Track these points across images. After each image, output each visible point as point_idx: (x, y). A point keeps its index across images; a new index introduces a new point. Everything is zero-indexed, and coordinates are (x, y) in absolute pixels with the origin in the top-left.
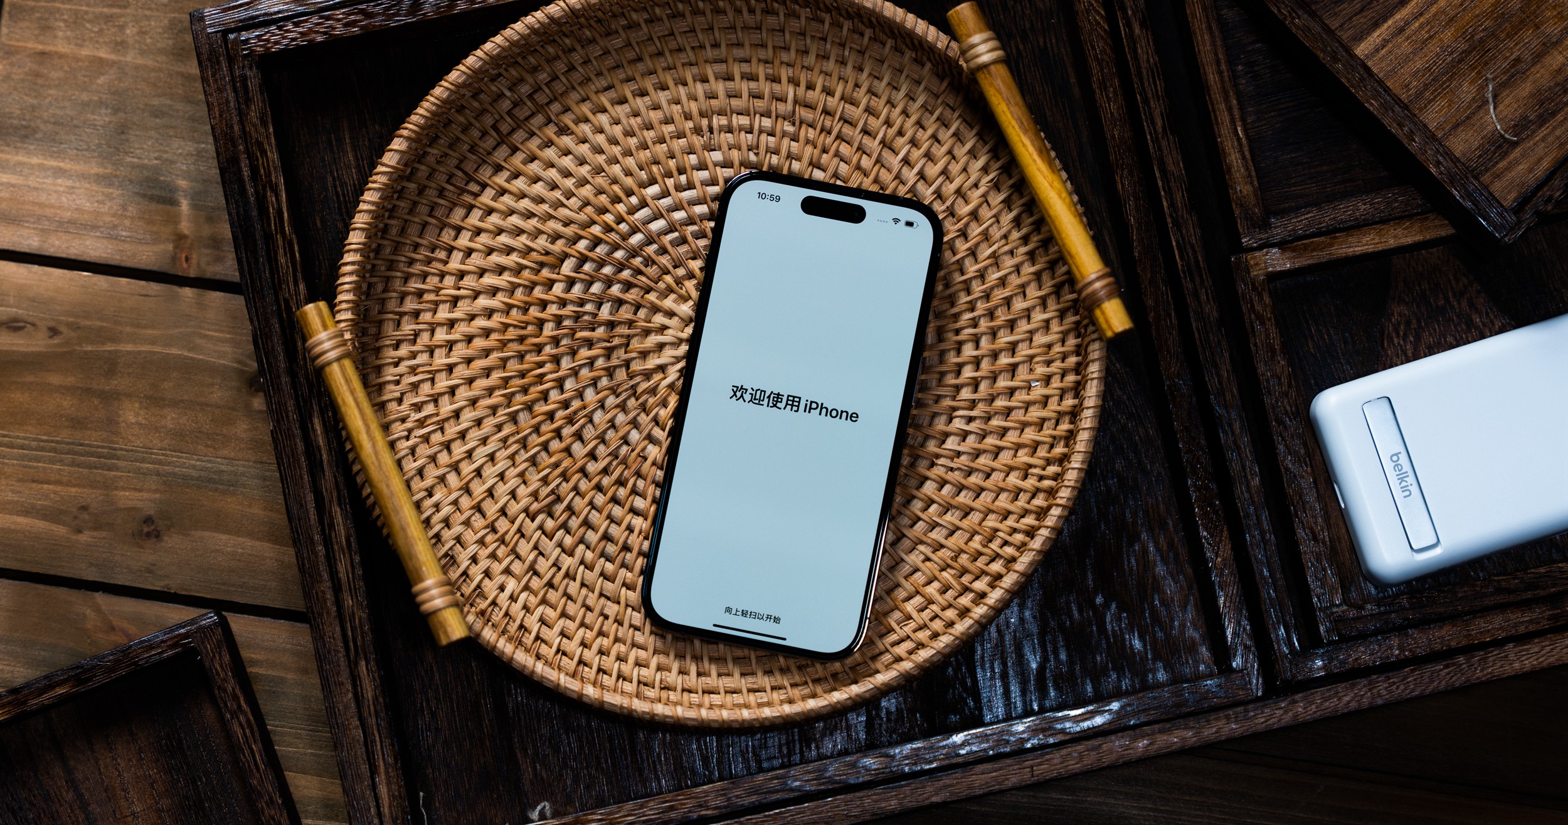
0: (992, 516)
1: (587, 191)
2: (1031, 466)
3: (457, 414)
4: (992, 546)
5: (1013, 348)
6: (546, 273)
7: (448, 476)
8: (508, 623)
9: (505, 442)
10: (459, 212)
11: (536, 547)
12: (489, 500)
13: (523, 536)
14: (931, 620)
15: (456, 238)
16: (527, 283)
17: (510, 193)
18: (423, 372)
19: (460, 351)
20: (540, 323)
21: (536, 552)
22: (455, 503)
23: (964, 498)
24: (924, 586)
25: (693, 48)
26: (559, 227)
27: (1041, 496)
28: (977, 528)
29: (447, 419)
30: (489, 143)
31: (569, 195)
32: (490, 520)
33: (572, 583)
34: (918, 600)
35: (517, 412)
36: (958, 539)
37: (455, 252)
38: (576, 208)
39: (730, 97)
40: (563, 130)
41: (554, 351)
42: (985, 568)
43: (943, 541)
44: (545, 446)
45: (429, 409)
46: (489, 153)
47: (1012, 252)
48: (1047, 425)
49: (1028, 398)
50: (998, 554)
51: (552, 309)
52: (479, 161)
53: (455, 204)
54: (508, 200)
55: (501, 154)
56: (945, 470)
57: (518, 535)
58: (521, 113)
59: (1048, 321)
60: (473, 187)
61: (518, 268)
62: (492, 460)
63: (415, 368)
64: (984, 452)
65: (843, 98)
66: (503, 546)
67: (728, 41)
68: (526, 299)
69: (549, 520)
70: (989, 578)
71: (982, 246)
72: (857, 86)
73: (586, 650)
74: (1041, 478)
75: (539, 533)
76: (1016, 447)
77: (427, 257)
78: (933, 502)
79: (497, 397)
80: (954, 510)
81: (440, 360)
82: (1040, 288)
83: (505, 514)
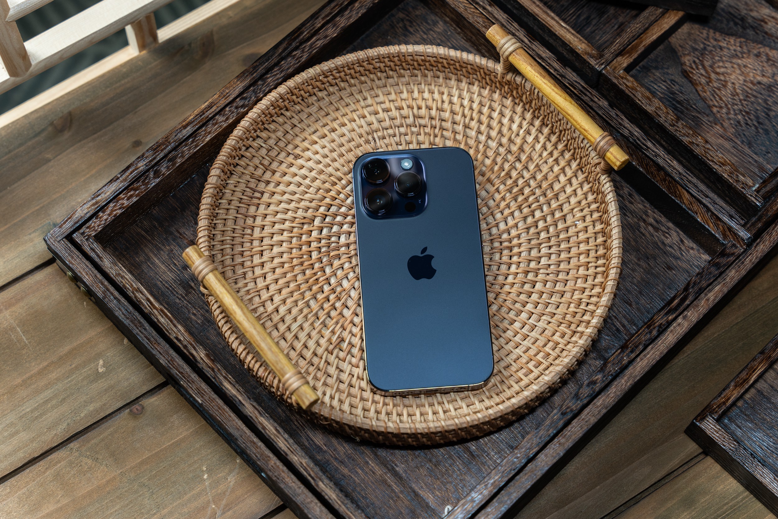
0: (576, 292)
1: (318, 183)
2: (589, 263)
3: (277, 310)
4: (581, 307)
5: (561, 208)
6: (306, 227)
7: (280, 342)
9: (307, 318)
10: (252, 209)
11: (337, 368)
12: (305, 350)
15: (254, 221)
16: (298, 235)
17: (278, 193)
18: (253, 292)
19: (270, 277)
20: (310, 253)
21: (338, 370)
23: (559, 287)
24: (552, 336)
25: (354, 103)
26: (308, 204)
27: (599, 276)
28: (571, 300)
29: (273, 313)
30: (260, 172)
31: (309, 187)
32: (308, 360)
34: (551, 344)
35: (309, 301)
36: (562, 309)
37: (255, 228)
38: (314, 192)
39: (380, 122)
40: (297, 157)
41: (321, 265)
42: (581, 319)
43: (555, 311)
44: (328, 315)
45: (261, 310)
46: (261, 177)
47: (546, 162)
48: (590, 240)
49: (577, 230)
50: (586, 310)
51: (314, 245)
52: (257, 181)
53: (249, 205)
54: (277, 197)
55: (268, 175)
56: (544, 275)
57: (326, 364)
58: (273, 153)
59: (575, 191)
60: (257, 195)
61: (291, 229)
62: (302, 329)
63: (248, 291)
64: (562, 261)
65: (437, 109)
66: (319, 372)
67: (370, 95)
68: (299, 243)
69: (341, 352)
70: (584, 323)
71: (530, 163)
72: (443, 102)
73: (379, 415)
74: (596, 267)
75: (337, 359)
76: (578, 255)
77: (241, 234)
78: (543, 293)
79: (296, 296)
80: (556, 294)
81: (261, 284)
82: (565, 175)
83: (316, 355)
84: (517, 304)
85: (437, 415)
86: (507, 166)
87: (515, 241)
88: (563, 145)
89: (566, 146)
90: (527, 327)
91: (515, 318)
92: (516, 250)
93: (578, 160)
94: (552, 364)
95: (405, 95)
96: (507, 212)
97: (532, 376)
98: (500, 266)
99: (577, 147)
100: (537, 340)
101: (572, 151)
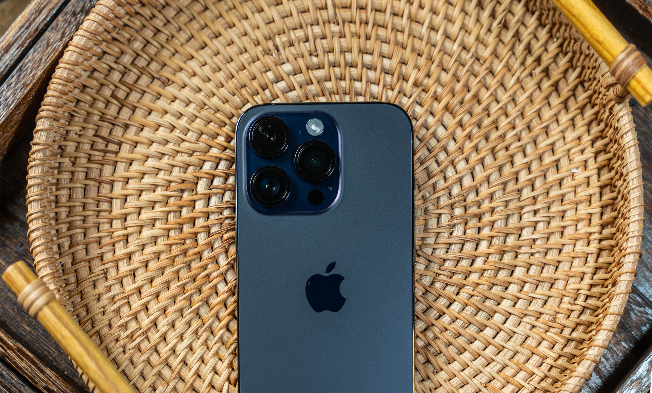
0: (572, 280)
1: (198, 124)
2: (590, 234)
3: (155, 324)
4: (579, 302)
5: (552, 148)
6: (186, 195)
7: (163, 372)
9: (197, 334)
10: (108, 169)
12: (198, 380)
14: (550, 371)
15: (112, 190)
16: (175, 209)
17: (142, 143)
18: (119, 300)
20: (195, 236)
23: (548, 272)
24: (536, 347)
27: (604, 253)
28: (564, 293)
29: (149, 329)
30: (113, 110)
34: (535, 359)
35: (198, 308)
36: (552, 305)
37: (114, 201)
39: (283, 18)
40: (167, 82)
41: (211, 254)
42: (578, 320)
43: (541, 310)
44: (227, 328)
45: (133, 326)
46: (116, 118)
47: (531, 74)
49: (574, 183)
50: (584, 307)
51: (200, 222)
52: (111, 126)
53: (102, 165)
54: (141, 149)
55: (125, 115)
56: (527, 255)
58: (130, 79)
59: (573, 120)
60: (112, 147)
61: (165, 199)
62: (191, 349)
63: (113, 298)
64: (553, 233)
68: (178, 221)
70: (582, 327)
71: (507, 78)
74: (601, 240)
76: (575, 223)
77: (95, 211)
78: (525, 282)
79: (180, 301)
80: (543, 284)
81: (129, 286)
82: (559, 95)
83: (213, 387)
84: (488, 301)
86: (474, 84)
87: (486, 205)
88: (556, 45)
89: (561, 46)
90: (502, 334)
91: (486, 322)
92: (487, 218)
93: (578, 70)
94: (536, 388)
96: (474, 158)
98: (463, 245)
99: (578, 52)
100: (516, 353)
101: (569, 55)
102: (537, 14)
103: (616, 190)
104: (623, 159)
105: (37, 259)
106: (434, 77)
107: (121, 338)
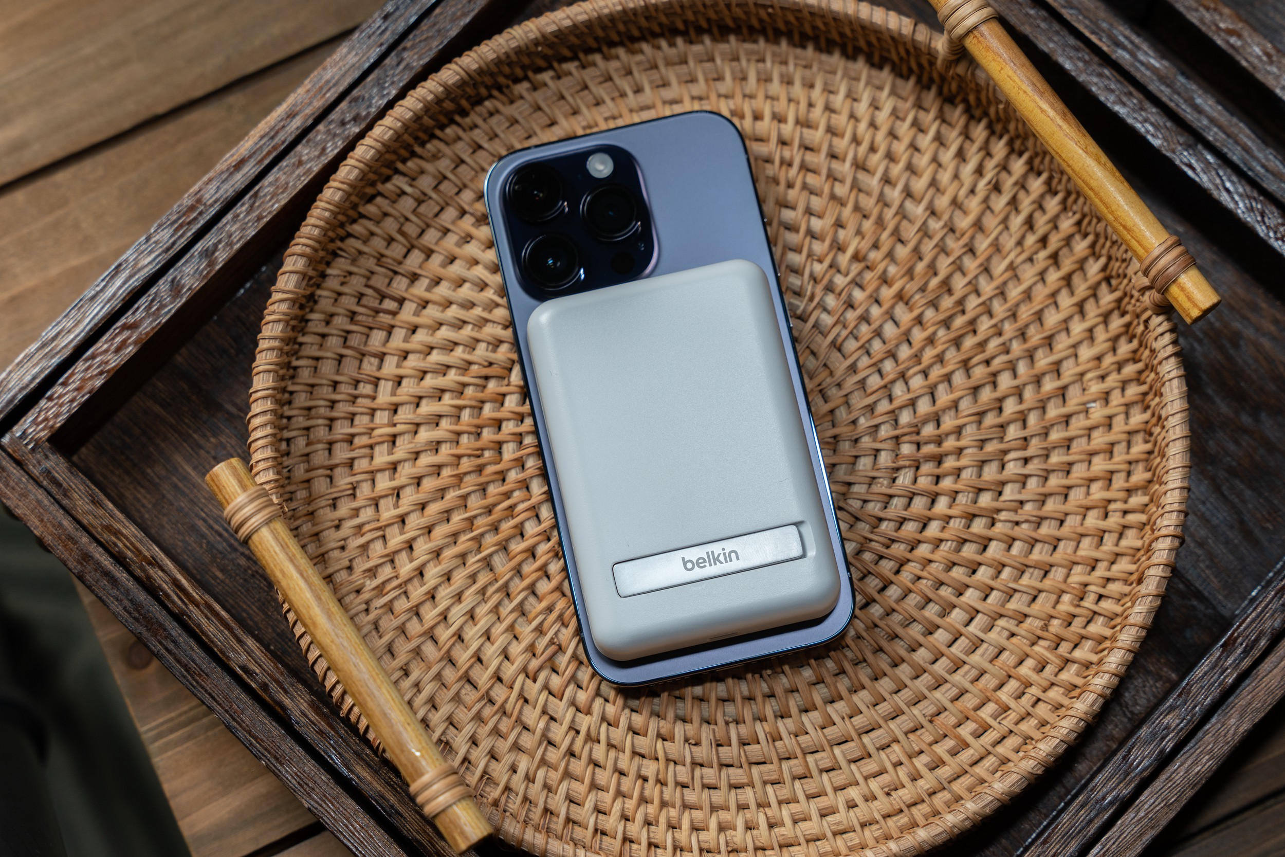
0: (1078, 569)
2: (1109, 501)
3: (420, 573)
4: (1085, 603)
5: (1056, 369)
6: (492, 385)
7: (424, 648)
8: (529, 810)
9: (484, 594)
10: (378, 336)
11: (544, 712)
12: (478, 666)
13: (526, 701)
14: (1034, 705)
15: (380, 368)
16: (473, 403)
17: (435, 303)
18: (370, 531)
19: (409, 497)
20: (498, 446)
21: (546, 718)
22: (438, 676)
23: (1039, 554)
24: (1015, 667)
25: (613, 99)
27: (1131, 534)
28: (1063, 587)
29: (410, 580)
30: (398, 250)
32: (483, 691)
33: (596, 746)
34: (1012, 685)
35: (491, 555)
36: (1043, 604)
37: (382, 383)
41: (521, 476)
42: (1083, 632)
43: (1026, 610)
44: (532, 590)
45: (386, 572)
46: (400, 263)
47: (1030, 260)
48: (1117, 449)
49: (1088, 423)
50: (1095, 613)
51: (509, 427)
52: (390, 274)
53: (371, 328)
54: (432, 312)
55: (414, 260)
56: (1010, 525)
57: (521, 702)
58: (428, 209)
59: (1090, 330)
60: (389, 305)
61: (459, 388)
62: (472, 617)
63: (360, 527)
64: (1051, 495)
65: (798, 122)
66: (504, 718)
67: (651, 82)
68: (476, 421)
69: (554, 676)
70: (1090, 642)
71: (995, 260)
72: (811, 105)
73: (629, 824)
74: (1125, 512)
75: (545, 694)
76: (1087, 483)
77: (350, 395)
78: (1004, 566)
79: (464, 542)
80: (1031, 570)
81: (388, 512)
82: (1072, 294)
83: (500, 679)
84: (943, 588)
85: (755, 832)
86: (944, 265)
87: (950, 443)
88: (1071, 221)
89: (1078, 223)
90: (963, 642)
91: (938, 621)
92: (950, 463)
93: (1103, 260)
94: (1011, 732)
95: (727, 84)
96: (936, 372)
97: (966, 756)
98: (911, 499)
99: (1102, 235)
100: (982, 673)
101: (1091, 238)
102: (1045, 176)
103: (1152, 439)
104: (1161, 395)
105: (256, 457)
106: (885, 249)
107: (365, 589)
